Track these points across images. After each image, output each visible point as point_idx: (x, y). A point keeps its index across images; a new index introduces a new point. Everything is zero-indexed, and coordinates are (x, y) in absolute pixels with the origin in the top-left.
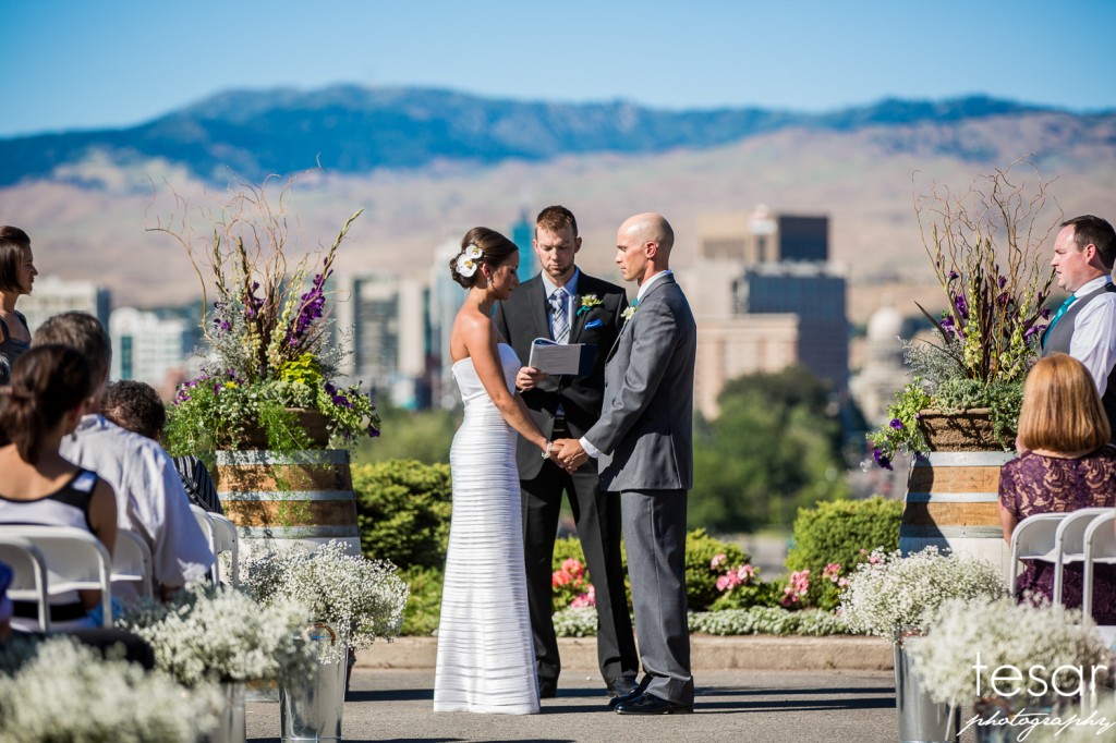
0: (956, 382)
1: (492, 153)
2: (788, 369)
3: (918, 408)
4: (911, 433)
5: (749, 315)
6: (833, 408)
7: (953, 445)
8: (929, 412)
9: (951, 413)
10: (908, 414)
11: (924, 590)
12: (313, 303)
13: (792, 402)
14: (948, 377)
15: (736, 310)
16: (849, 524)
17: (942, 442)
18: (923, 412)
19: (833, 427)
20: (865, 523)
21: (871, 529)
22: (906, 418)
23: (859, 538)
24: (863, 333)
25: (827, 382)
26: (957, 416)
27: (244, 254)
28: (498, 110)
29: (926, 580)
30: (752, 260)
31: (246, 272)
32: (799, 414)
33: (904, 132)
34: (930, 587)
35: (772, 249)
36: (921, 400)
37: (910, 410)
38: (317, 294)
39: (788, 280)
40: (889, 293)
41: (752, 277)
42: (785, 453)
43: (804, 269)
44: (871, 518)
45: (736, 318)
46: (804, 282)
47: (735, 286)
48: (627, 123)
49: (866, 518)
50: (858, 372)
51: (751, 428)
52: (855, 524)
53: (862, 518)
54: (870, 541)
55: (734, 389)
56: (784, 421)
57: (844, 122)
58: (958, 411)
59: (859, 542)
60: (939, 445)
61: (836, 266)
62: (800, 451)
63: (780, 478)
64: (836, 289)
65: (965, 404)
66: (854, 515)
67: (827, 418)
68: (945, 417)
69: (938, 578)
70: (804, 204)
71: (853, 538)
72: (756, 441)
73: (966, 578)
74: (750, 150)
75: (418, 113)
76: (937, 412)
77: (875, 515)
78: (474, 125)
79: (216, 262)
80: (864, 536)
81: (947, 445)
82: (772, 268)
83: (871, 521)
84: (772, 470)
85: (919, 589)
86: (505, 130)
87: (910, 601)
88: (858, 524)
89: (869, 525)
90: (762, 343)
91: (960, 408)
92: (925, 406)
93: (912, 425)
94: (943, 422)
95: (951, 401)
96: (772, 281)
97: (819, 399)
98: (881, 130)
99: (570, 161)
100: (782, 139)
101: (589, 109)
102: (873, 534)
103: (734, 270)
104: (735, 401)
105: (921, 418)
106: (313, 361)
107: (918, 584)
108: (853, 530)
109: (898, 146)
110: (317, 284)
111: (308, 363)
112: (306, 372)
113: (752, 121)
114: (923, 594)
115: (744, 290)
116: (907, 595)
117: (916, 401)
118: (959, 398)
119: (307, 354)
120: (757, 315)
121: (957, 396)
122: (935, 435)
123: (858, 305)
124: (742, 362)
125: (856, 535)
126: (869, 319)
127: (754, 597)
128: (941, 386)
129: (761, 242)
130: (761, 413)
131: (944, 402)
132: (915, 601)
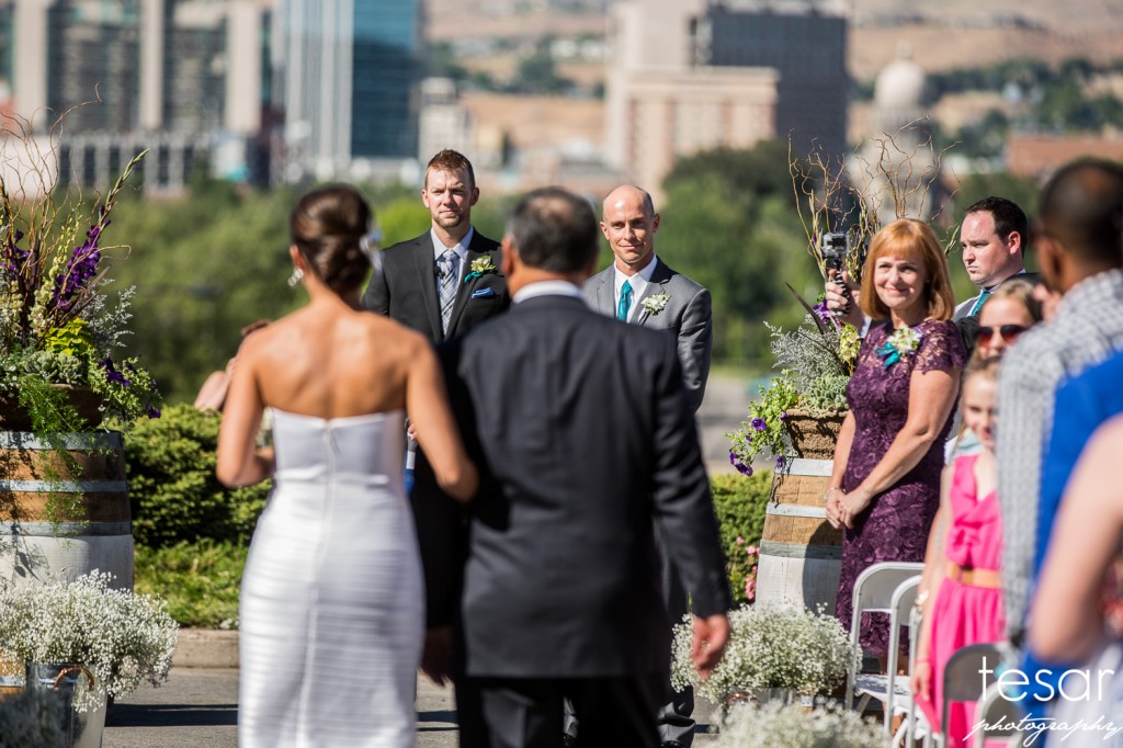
0: (828, 379)
3: (784, 407)
4: (776, 436)
5: (709, 68)
7: (823, 451)
8: (796, 411)
9: (821, 416)
10: (772, 413)
11: (755, 648)
12: (87, 260)
13: (765, 191)
14: (821, 371)
15: (693, 60)
16: (727, 504)
17: (810, 447)
18: (791, 412)
20: (745, 503)
21: (752, 511)
22: (770, 418)
23: (738, 521)
26: (828, 419)
29: (757, 637)
34: (761, 645)
36: (789, 398)
37: (775, 408)
38: (91, 249)
39: (768, 16)
40: (905, 40)
43: (791, 4)
44: (754, 497)
45: (692, 71)
46: (789, 21)
47: (693, 25)
49: (748, 497)
52: (733, 504)
53: (742, 498)
54: (750, 525)
58: (829, 414)
59: (738, 527)
60: (808, 450)
61: (835, 2)
62: (772, 259)
65: (838, 405)
66: (734, 493)
68: (815, 419)
69: (771, 636)
71: (731, 521)
72: (714, 243)
73: (801, 637)
76: (806, 413)
77: (758, 495)
80: (744, 519)
81: (816, 451)
82: (745, 1)
83: (753, 501)
85: (749, 647)
87: (739, 661)
88: (737, 504)
89: (750, 506)
91: (831, 410)
92: (792, 405)
93: (776, 426)
94: (813, 425)
95: (822, 401)
96: (746, 20)
102: (754, 517)
103: (694, 2)
104: (688, 187)
105: (787, 419)
106: (84, 327)
107: (748, 641)
108: (730, 512)
110: (92, 237)
111: (77, 330)
112: (75, 341)
114: (754, 653)
115: (706, 33)
116: (736, 654)
117: (783, 397)
118: (831, 397)
119: (77, 320)
120: (720, 69)
121: (829, 396)
122: (802, 439)
125: (734, 518)
126: (876, 76)
128: (811, 384)
131: (814, 401)
132: (743, 661)
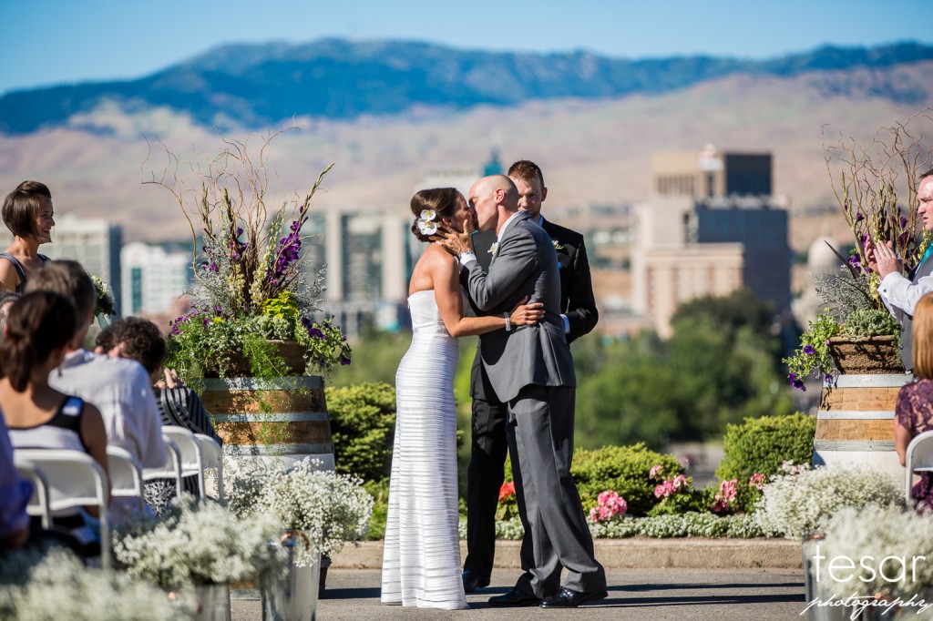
0: (862, 313)
1: (466, 99)
2: (735, 293)
3: (829, 336)
4: (823, 358)
5: (698, 245)
6: (776, 328)
7: (860, 368)
8: (838, 339)
9: (858, 340)
10: (819, 341)
11: (830, 498)
12: (291, 247)
13: (739, 322)
14: (855, 308)
15: (687, 240)
16: (773, 438)
17: (850, 366)
18: (833, 339)
19: (775, 345)
20: (787, 437)
21: (793, 442)
22: (817, 345)
23: (782, 450)
24: (804, 259)
25: (771, 304)
26: (864, 342)
27: (229, 203)
28: (470, 60)
29: (831, 490)
30: (701, 194)
31: (231, 220)
32: (745, 334)
33: (841, 76)
34: (835, 496)
35: (720, 185)
36: (832, 329)
37: (821, 337)
38: (294, 239)
39: (735, 211)
40: (826, 223)
41: (702, 209)
42: (733, 369)
43: (750, 202)
44: (793, 432)
45: (687, 247)
46: (749, 213)
47: (686, 218)
48: (588, 71)
49: (789, 432)
50: (799, 295)
51: (701, 346)
52: (778, 438)
53: (784, 433)
54: (792, 453)
55: (686, 312)
56: (731, 340)
57: (785, 68)
58: (864, 338)
59: (782, 454)
60: (848, 368)
61: (779, 200)
62: (746, 367)
63: (728, 391)
64: (780, 219)
65: (871, 331)
66: (778, 430)
67: (771, 337)
68: (853, 343)
69: (842, 488)
70: (749, 143)
71: (777, 450)
72: (707, 358)
73: (866, 487)
74: (700, 93)
75: (399, 64)
76: (845, 339)
77: (797, 430)
78: (450, 74)
79: (204, 211)
80: (787, 448)
81: (855, 368)
82: (720, 201)
83: (793, 435)
84: (721, 385)
85: (825, 498)
86: (477, 78)
87: (817, 509)
88: (781, 438)
89: (790, 438)
90: (711, 270)
91: (866, 335)
92: (834, 334)
93: (823, 350)
94: (852, 348)
95: (858, 329)
96: (720, 213)
97: (764, 320)
98: (819, 75)
99: (536, 105)
100: (729, 84)
101: (553, 59)
102: (794, 447)
103: (686, 203)
104: (688, 322)
105: (831, 345)
106: (291, 298)
107: (824, 493)
108: (776, 443)
109: (836, 90)
110: (294, 230)
111: (286, 299)
112: (285, 308)
113: (701, 68)
114: (829, 502)
115: (694, 222)
116: (814, 503)
117: (827, 329)
118: (865, 326)
119: (286, 292)
120: (705, 245)
121: (863, 325)
122: (844, 358)
123: (799, 234)
124: (693, 288)
125: (780, 448)
126: (808, 248)
127: (687, 503)
128: (848, 317)
129: (710, 178)
130: (710, 334)
131: (852, 330)
132: (821, 509)
